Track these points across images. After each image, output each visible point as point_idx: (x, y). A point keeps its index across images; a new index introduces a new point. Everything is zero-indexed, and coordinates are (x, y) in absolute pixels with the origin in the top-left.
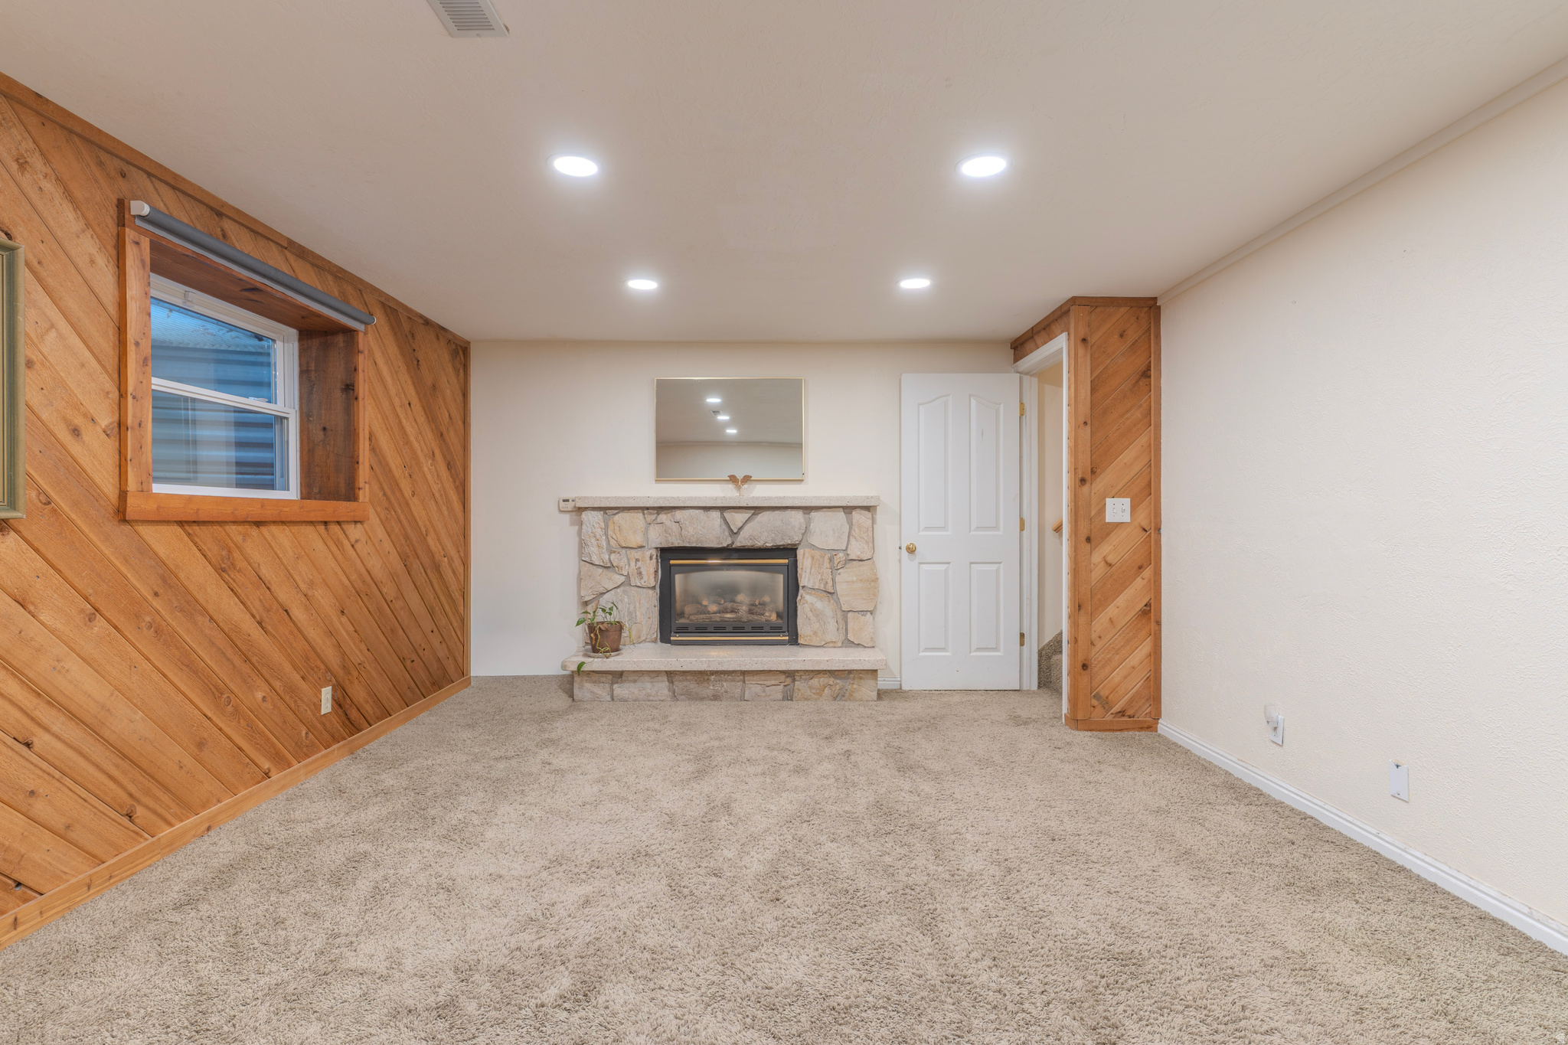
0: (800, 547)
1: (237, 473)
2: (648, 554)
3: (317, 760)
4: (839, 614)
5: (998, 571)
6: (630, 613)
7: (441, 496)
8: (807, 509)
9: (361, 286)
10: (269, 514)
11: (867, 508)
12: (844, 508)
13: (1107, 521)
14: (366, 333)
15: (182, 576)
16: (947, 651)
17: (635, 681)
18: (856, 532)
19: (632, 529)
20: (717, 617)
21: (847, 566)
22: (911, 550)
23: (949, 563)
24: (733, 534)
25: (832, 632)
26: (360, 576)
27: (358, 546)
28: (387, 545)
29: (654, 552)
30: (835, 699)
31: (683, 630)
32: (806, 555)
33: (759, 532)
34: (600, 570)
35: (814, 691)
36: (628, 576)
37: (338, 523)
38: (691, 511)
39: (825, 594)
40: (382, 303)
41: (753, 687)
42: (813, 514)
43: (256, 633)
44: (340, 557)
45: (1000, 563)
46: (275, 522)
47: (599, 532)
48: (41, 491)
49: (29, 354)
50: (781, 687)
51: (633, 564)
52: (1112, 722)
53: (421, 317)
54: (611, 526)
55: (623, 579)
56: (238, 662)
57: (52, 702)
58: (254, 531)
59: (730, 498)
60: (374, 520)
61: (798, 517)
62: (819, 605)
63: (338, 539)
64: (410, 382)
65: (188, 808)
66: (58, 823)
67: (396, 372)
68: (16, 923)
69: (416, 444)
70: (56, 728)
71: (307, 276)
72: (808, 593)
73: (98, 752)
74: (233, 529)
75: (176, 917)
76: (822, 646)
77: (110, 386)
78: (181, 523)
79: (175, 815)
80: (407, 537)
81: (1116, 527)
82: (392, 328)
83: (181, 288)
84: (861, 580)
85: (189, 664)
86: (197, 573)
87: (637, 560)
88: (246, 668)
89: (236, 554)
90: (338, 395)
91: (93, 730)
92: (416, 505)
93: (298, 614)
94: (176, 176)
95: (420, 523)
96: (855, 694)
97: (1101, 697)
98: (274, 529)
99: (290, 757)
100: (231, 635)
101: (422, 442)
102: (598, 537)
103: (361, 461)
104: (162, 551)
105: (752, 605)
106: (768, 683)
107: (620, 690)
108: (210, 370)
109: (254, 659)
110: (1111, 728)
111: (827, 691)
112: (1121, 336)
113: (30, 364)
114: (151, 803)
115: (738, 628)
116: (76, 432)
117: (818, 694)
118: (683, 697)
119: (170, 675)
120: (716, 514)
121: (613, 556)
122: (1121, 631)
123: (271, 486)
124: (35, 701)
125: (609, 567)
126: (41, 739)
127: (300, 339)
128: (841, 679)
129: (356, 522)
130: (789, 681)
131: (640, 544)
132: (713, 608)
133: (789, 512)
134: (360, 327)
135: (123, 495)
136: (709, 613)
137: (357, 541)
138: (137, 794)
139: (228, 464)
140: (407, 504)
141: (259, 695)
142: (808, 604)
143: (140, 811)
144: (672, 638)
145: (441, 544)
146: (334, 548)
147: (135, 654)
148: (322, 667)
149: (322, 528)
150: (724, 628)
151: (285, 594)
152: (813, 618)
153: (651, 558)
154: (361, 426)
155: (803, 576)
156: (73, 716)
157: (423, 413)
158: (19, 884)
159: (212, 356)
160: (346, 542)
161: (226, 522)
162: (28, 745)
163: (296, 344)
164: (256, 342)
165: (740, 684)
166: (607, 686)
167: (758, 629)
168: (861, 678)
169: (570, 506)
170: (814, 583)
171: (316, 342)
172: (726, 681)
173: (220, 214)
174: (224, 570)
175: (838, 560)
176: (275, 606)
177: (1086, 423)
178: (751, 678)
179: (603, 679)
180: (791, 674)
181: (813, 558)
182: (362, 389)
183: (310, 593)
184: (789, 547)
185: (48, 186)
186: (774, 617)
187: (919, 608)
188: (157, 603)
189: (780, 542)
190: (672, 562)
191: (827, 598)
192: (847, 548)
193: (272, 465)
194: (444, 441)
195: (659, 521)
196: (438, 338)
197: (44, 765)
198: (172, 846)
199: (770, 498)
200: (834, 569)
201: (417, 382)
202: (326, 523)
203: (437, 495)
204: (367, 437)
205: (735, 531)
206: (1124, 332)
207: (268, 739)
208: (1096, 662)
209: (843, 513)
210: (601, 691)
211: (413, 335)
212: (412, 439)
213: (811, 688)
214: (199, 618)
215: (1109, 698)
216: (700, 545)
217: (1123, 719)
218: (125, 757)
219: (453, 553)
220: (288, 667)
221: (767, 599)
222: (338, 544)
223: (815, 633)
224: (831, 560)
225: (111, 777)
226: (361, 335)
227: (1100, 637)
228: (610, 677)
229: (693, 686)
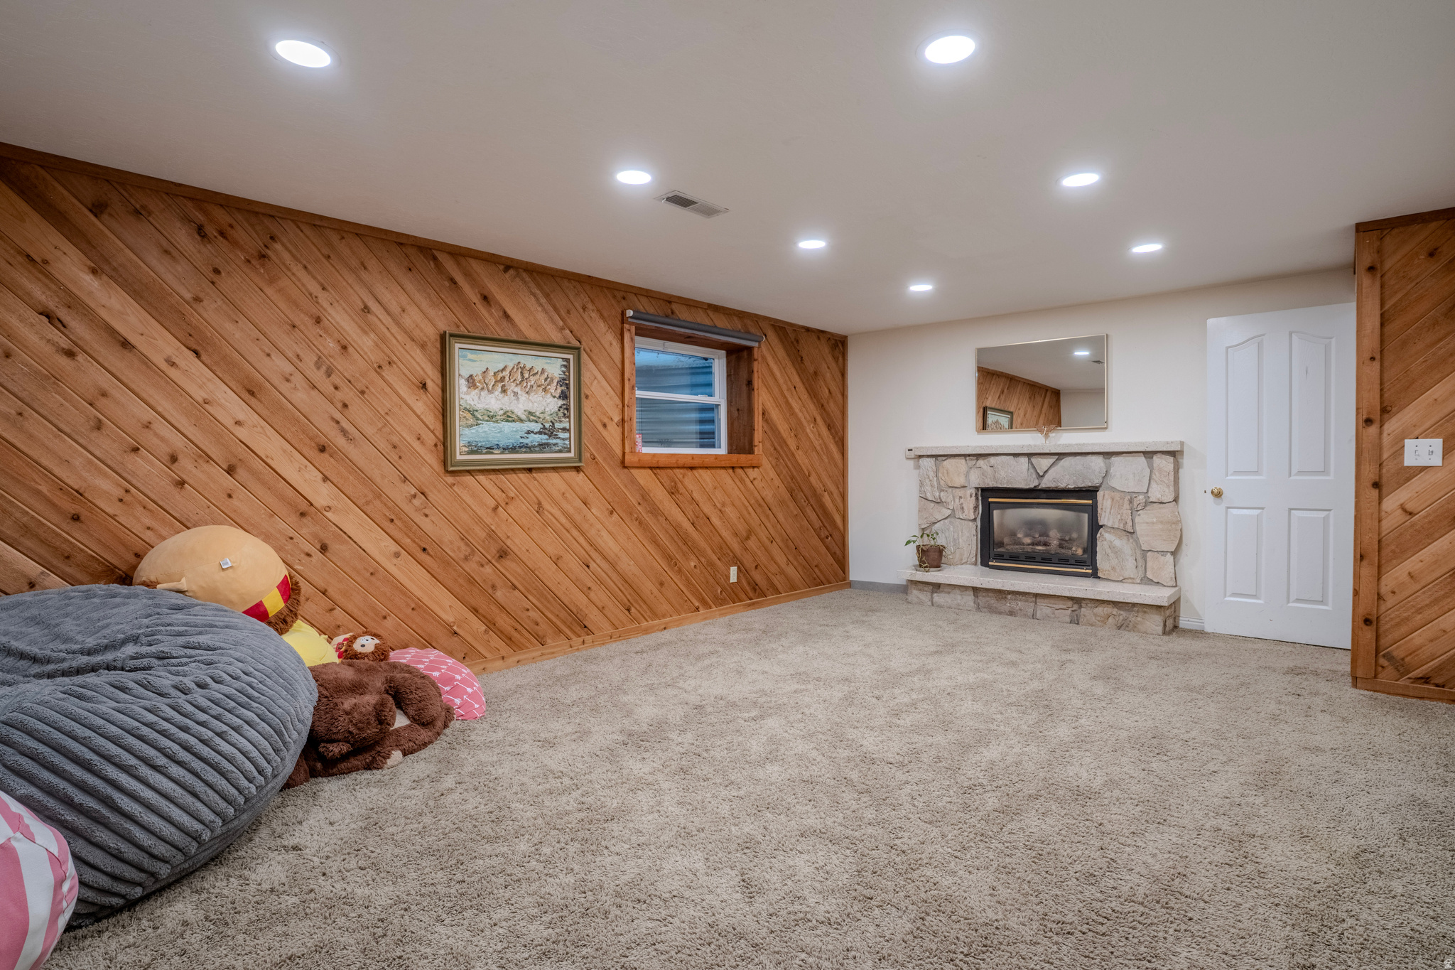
0: (1101, 489)
1: (701, 439)
2: (969, 492)
3: (727, 608)
4: (1138, 552)
5: (1326, 519)
6: (954, 540)
7: (822, 448)
8: (1108, 455)
9: (756, 319)
10: (696, 462)
11: (1172, 454)
12: (1145, 453)
13: (1405, 465)
14: (759, 347)
15: (651, 495)
16: (1258, 598)
17: (949, 593)
18: (1156, 476)
19: (957, 472)
20: (1029, 549)
21: (1147, 508)
22: (1218, 495)
23: (1263, 509)
24: (1041, 477)
25: (1130, 568)
26: (757, 501)
27: (755, 482)
28: (777, 482)
29: (974, 491)
30: (1119, 628)
31: (1000, 557)
32: (1106, 496)
33: (1063, 476)
34: (933, 505)
35: (1099, 618)
36: (953, 510)
37: (742, 468)
38: (1003, 457)
39: (1124, 533)
40: (773, 325)
41: (1044, 608)
42: (1114, 459)
43: (690, 529)
44: (742, 488)
45: (1330, 510)
46: (701, 468)
47: (932, 474)
48: (592, 454)
49: (586, 392)
50: (1069, 612)
51: (957, 500)
52: (1407, 687)
53: (803, 327)
54: (941, 470)
55: (949, 512)
56: (680, 544)
57: (596, 550)
58: (689, 473)
59: (1035, 446)
60: (766, 463)
61: (1098, 462)
62: (1118, 542)
63: (741, 478)
64: (795, 373)
65: (655, 615)
66: (600, 605)
67: (784, 368)
68: (584, 642)
69: (800, 415)
70: (598, 561)
71: (721, 322)
72: (1107, 532)
73: (614, 576)
74: (677, 471)
75: (634, 656)
76: (1121, 581)
77: (619, 402)
78: (651, 468)
79: (649, 617)
80: (793, 478)
81: (1421, 472)
82: (781, 340)
83: (661, 342)
84: (1161, 522)
85: (655, 542)
86: (659, 494)
87: (960, 497)
88: (684, 548)
89: (679, 485)
90: (744, 388)
91: (613, 565)
92: (800, 457)
93: (715, 520)
94: (647, 290)
95: (804, 467)
96: (1139, 627)
97: (1393, 657)
98: (700, 471)
99: (711, 603)
100: (677, 528)
101: (805, 413)
102: (931, 478)
103: (756, 428)
104: (642, 482)
105: (1062, 540)
106: (1057, 607)
107: (939, 598)
108: (686, 380)
109: (689, 544)
110: (1407, 693)
111: (1111, 620)
112: (1431, 255)
113: (587, 397)
114: (638, 608)
115: (1047, 559)
116: (605, 426)
117: (1102, 621)
118: (985, 610)
119: (646, 545)
120: (1024, 460)
121: (942, 494)
122: (1426, 589)
123: (713, 446)
124: (590, 548)
125: (939, 502)
126: (592, 565)
127: (727, 356)
128: (1125, 610)
129: (754, 467)
130: (1076, 607)
131: (963, 484)
132: (1028, 540)
133: (1089, 457)
134: (755, 344)
135: (624, 454)
136: (1023, 544)
137: (754, 479)
138: (632, 601)
139: (696, 433)
140: (793, 455)
141: (693, 564)
142: (1106, 540)
143: (633, 610)
144: (990, 563)
145: (821, 482)
146: (739, 483)
147: (630, 532)
148: (731, 554)
149: (731, 471)
150: (1034, 558)
151: (707, 509)
152: (1112, 555)
153: (971, 496)
154: (756, 406)
155: (1103, 516)
156: (605, 558)
157: (806, 392)
158: (585, 627)
159: (689, 371)
160: (747, 480)
161: (674, 468)
162: (588, 567)
163: (725, 359)
164: (704, 361)
165: (1032, 604)
166: (929, 594)
167: (1064, 561)
168: (1145, 612)
169: (912, 454)
170: (1114, 522)
171: (734, 357)
172: (1020, 600)
173: (670, 302)
174: (673, 493)
175: (1138, 502)
176: (702, 515)
177: (1373, 359)
178: (1042, 601)
179: (926, 589)
180: (1078, 601)
181: (1113, 500)
182: (757, 383)
183: (723, 509)
184: (1091, 489)
185: (594, 315)
186: (1080, 552)
187: (1226, 553)
188: (639, 508)
189: (1081, 485)
190: (990, 500)
191: (1126, 538)
192: (1148, 490)
193: (713, 433)
194: (825, 410)
195: (977, 465)
196: (819, 338)
197: (594, 577)
198: (647, 631)
199: (1070, 445)
200: (1133, 511)
201: (801, 371)
202: (733, 468)
203: (818, 448)
204: (761, 413)
205: (1041, 474)
206: (1436, 249)
207: (698, 590)
208: (1387, 619)
209: (1143, 458)
210: (924, 596)
211: (797, 341)
212: (797, 411)
213: (1095, 615)
214: (660, 518)
215: (1407, 660)
216: (1010, 486)
217: (1426, 686)
218: (626, 582)
219: (832, 488)
220: (709, 551)
221: (1075, 535)
222: (742, 481)
223: (1114, 569)
224: (1131, 502)
225: (620, 590)
226: (756, 350)
227: (1393, 592)
228: (931, 587)
229: (993, 602)
